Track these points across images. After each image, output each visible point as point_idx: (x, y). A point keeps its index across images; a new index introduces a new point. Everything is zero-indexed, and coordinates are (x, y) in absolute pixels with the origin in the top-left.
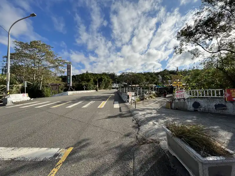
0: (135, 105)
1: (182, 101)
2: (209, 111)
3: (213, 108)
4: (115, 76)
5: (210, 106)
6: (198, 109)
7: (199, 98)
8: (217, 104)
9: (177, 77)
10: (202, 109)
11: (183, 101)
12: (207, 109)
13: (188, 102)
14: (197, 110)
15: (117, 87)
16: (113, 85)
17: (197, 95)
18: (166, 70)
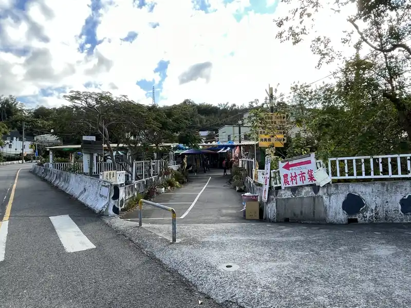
0: (174, 225)
1: (306, 192)
2: (386, 219)
3: (396, 210)
4: (17, 111)
5: (390, 204)
6: (359, 217)
7: (358, 181)
8: (407, 197)
9: (271, 118)
10: (368, 214)
11: (312, 193)
12: (382, 214)
13: (330, 195)
14: (356, 220)
15: (28, 151)
16: (10, 146)
17: (352, 175)
18: (187, 100)
